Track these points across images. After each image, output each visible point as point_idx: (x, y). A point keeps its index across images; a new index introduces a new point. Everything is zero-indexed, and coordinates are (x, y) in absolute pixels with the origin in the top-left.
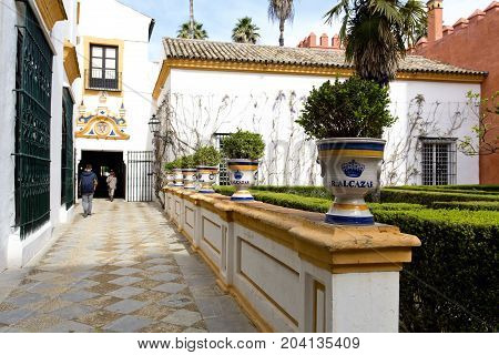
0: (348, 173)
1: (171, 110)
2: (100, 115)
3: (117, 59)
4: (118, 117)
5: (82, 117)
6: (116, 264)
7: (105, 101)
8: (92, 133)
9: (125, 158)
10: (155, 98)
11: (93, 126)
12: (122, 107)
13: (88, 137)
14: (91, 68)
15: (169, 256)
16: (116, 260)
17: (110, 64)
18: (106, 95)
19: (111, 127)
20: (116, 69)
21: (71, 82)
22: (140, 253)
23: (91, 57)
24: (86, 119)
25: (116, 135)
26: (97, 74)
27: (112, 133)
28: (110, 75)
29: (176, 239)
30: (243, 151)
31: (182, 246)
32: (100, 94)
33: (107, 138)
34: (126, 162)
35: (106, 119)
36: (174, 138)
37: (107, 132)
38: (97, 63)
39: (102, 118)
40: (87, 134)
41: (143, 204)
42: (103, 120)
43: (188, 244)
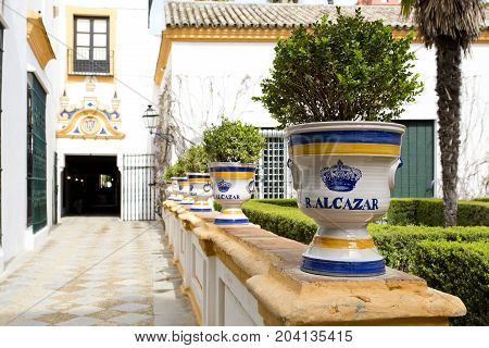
0: (330, 185)
1: (173, 97)
2: (87, 107)
3: (108, 33)
4: (110, 111)
5: (65, 111)
6: (71, 311)
7: (92, 90)
8: (77, 131)
9: (119, 164)
10: (158, 83)
11: (79, 122)
12: (115, 96)
13: (73, 137)
14: (75, 46)
15: (147, 301)
16: (74, 305)
17: (100, 40)
18: (95, 82)
19: (101, 123)
20: (107, 47)
21: (43, 65)
22: (110, 296)
23: (75, 32)
24: (70, 114)
25: (109, 134)
26: (83, 55)
27: (103, 132)
28: (99, 55)
29: (165, 275)
30: (229, 151)
31: (170, 285)
32: (87, 80)
33: (96, 138)
34: (120, 169)
35: (95, 113)
36: (177, 136)
37: (96, 130)
38: (83, 40)
39: (91, 111)
40: (71, 133)
41: (143, 224)
42: (90, 114)
43: (179, 282)
